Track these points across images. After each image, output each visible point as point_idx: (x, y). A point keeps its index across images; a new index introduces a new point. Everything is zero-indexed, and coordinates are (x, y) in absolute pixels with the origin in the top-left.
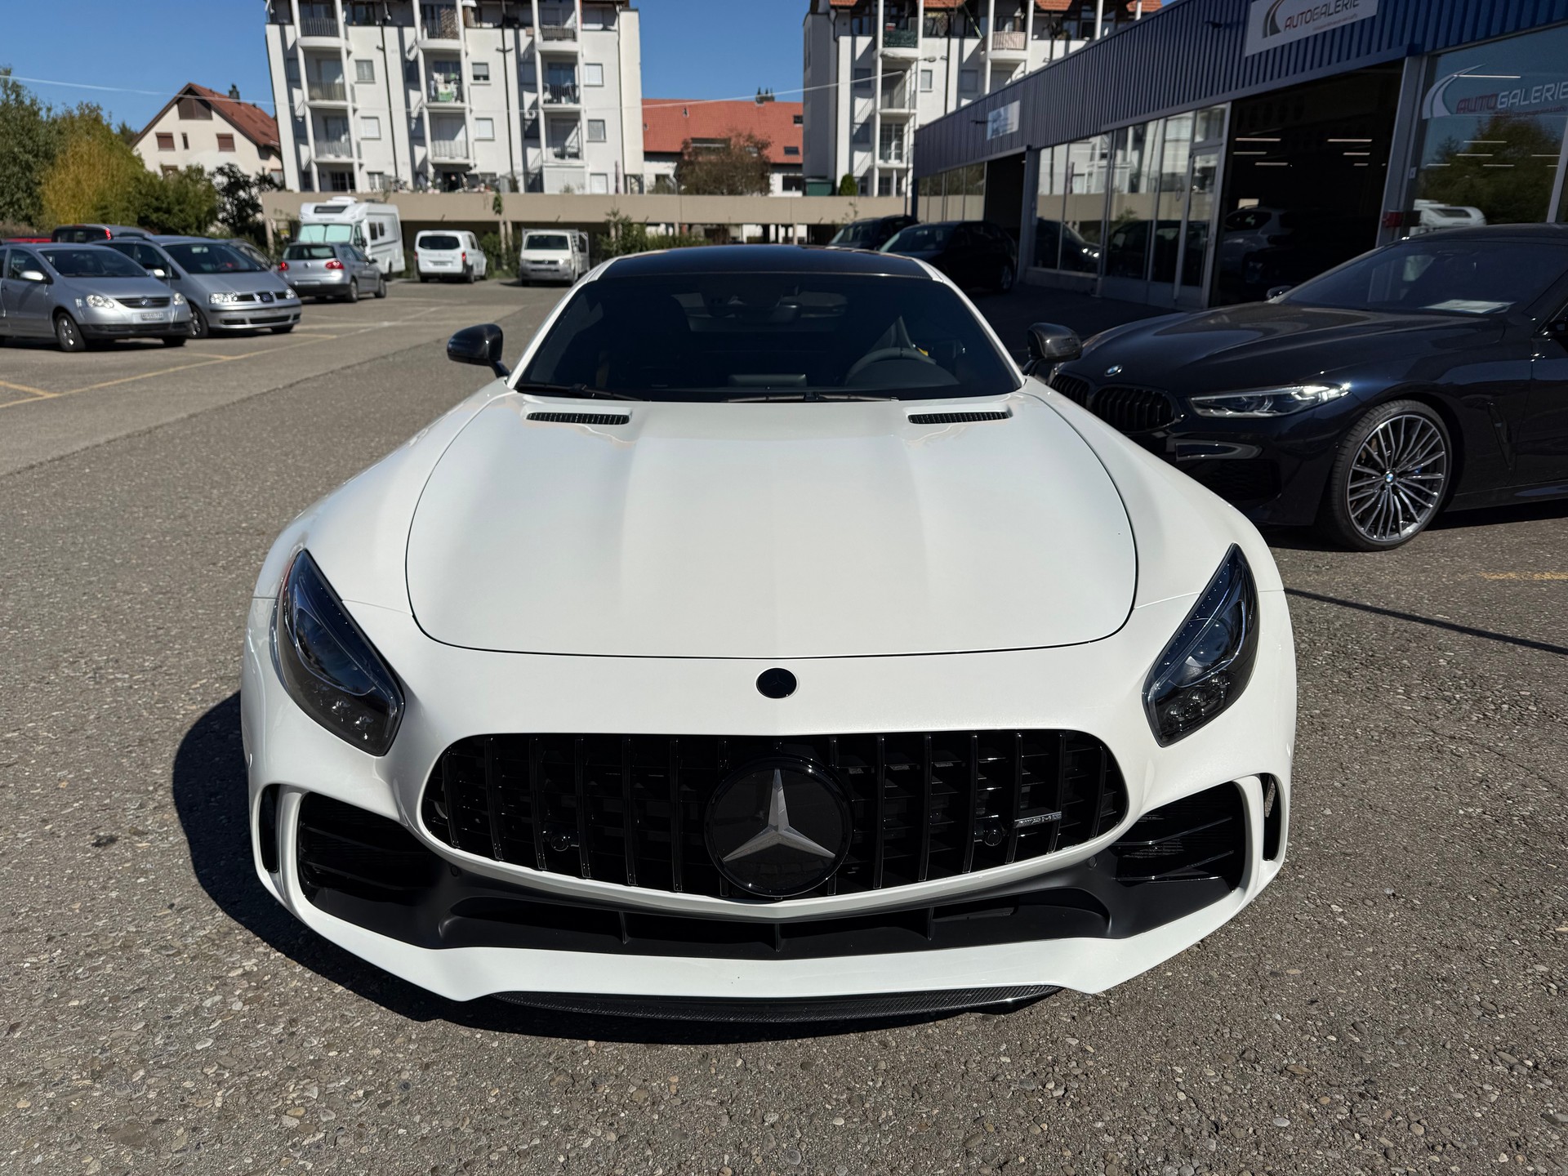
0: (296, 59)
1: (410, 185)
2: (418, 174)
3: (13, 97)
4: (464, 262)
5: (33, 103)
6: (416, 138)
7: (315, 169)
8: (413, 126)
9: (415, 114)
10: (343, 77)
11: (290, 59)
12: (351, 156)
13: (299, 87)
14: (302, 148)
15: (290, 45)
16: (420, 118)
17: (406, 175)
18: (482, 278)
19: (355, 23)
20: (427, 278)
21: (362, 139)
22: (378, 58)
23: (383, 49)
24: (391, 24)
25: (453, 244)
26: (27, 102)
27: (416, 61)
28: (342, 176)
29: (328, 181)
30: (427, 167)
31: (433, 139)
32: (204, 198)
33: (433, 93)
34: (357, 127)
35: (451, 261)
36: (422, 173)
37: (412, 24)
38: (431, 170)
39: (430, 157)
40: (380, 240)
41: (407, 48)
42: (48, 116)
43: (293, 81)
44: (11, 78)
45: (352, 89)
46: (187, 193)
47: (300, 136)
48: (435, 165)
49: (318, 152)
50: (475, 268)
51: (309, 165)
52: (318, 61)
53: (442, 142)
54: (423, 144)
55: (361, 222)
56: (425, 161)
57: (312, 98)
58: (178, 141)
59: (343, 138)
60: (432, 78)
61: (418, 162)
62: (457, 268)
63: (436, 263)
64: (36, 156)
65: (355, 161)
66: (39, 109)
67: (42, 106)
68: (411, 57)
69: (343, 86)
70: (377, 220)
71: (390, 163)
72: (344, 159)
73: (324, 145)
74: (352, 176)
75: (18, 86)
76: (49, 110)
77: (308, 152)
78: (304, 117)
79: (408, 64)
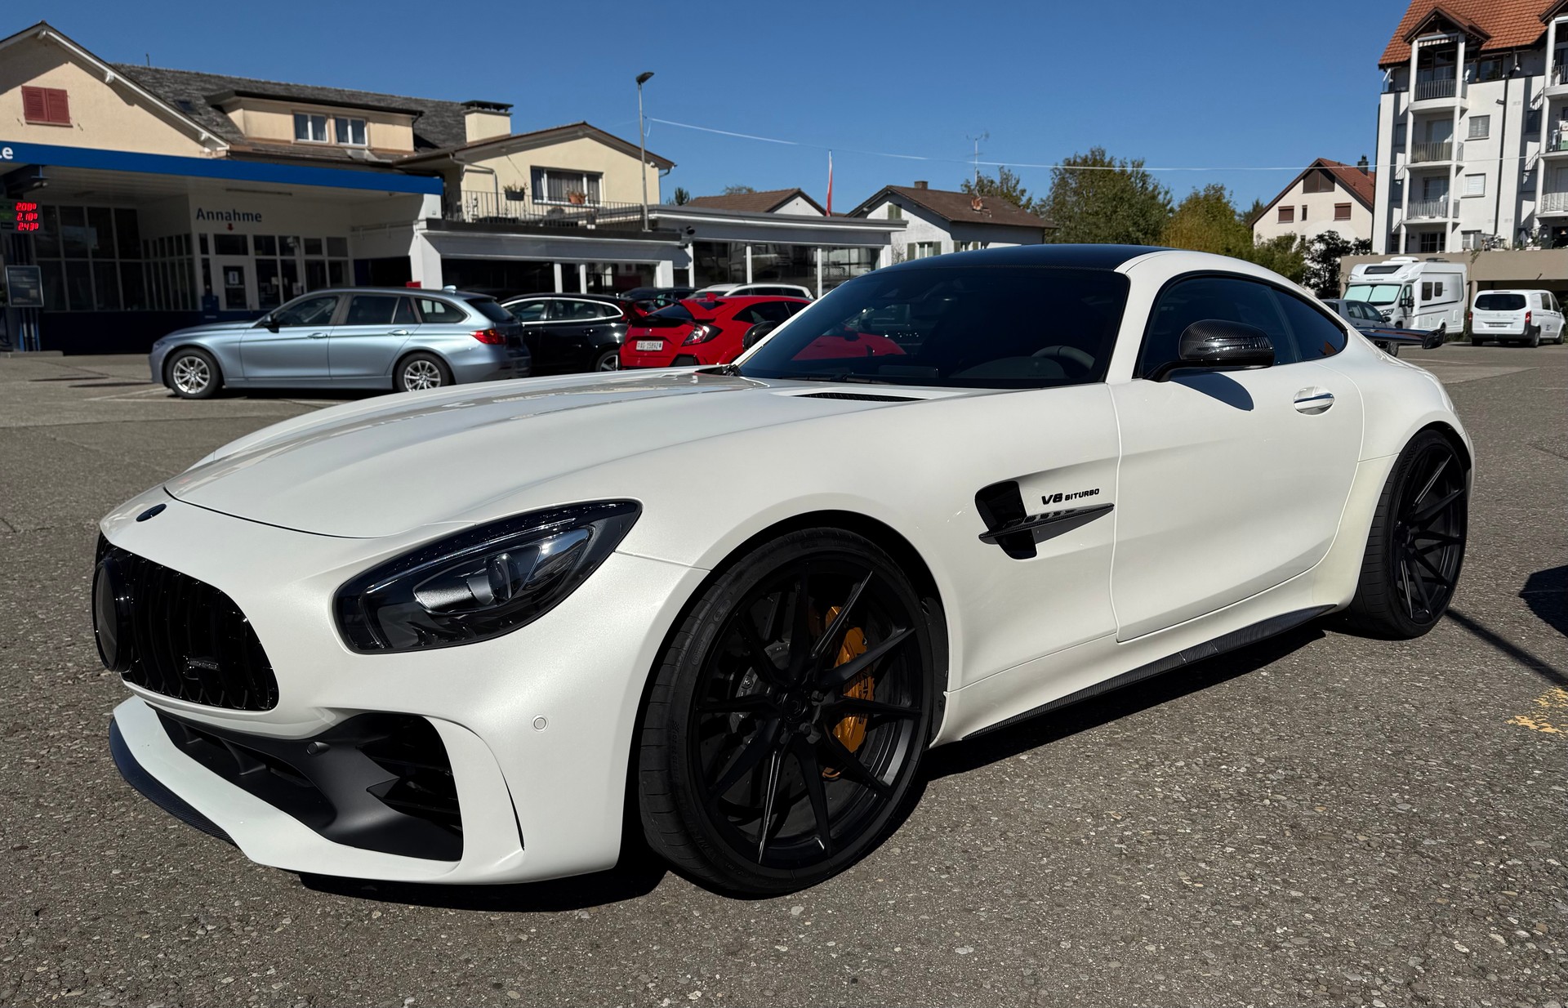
0: (1405, 125)
1: (1509, 242)
2: (1522, 229)
3: (1140, 185)
4: (1528, 323)
5: (1156, 187)
6: (1525, 191)
7: (1404, 231)
8: (1525, 179)
9: (1529, 167)
10: (1452, 138)
11: (1399, 124)
12: (1446, 216)
13: (1403, 151)
14: (1396, 211)
15: (1402, 111)
16: (1535, 171)
17: (1507, 232)
18: (1556, 342)
19: (1477, 80)
20: (1481, 340)
21: (1462, 198)
22: (1496, 113)
23: (1504, 103)
24: (1519, 75)
25: (1519, 303)
26: (1151, 189)
27: (1540, 110)
28: (1434, 237)
29: (1417, 243)
30: (1533, 221)
31: (1545, 192)
32: (1290, 264)
33: (1554, 143)
34: (1458, 186)
35: (1512, 323)
36: (1524, 229)
37: (1542, 72)
38: (1537, 225)
39: (1538, 212)
40: (1435, 300)
41: (1533, 97)
42: (1165, 199)
43: (1398, 146)
44: (1141, 169)
45: (1461, 147)
46: (1272, 260)
47: (1395, 200)
48: (1541, 220)
49: (1410, 215)
50: (1543, 330)
51: (1399, 228)
52: (1429, 124)
53: (1555, 195)
54: (1533, 199)
55: (1413, 281)
56: (1532, 215)
57: (1414, 161)
58: (1298, 213)
59: (1442, 198)
60: (1557, 126)
61: (1524, 217)
62: (1518, 329)
63: (1492, 324)
64: (1146, 234)
65: (1450, 221)
66: (1159, 193)
67: (1161, 190)
68: (1535, 107)
69: (1450, 145)
70: (1433, 279)
71: (1490, 221)
72: (1438, 219)
73: (1419, 207)
74: (1443, 236)
75: (1146, 176)
76: (1167, 193)
77: (1400, 215)
78: (1402, 181)
79: (1531, 114)
